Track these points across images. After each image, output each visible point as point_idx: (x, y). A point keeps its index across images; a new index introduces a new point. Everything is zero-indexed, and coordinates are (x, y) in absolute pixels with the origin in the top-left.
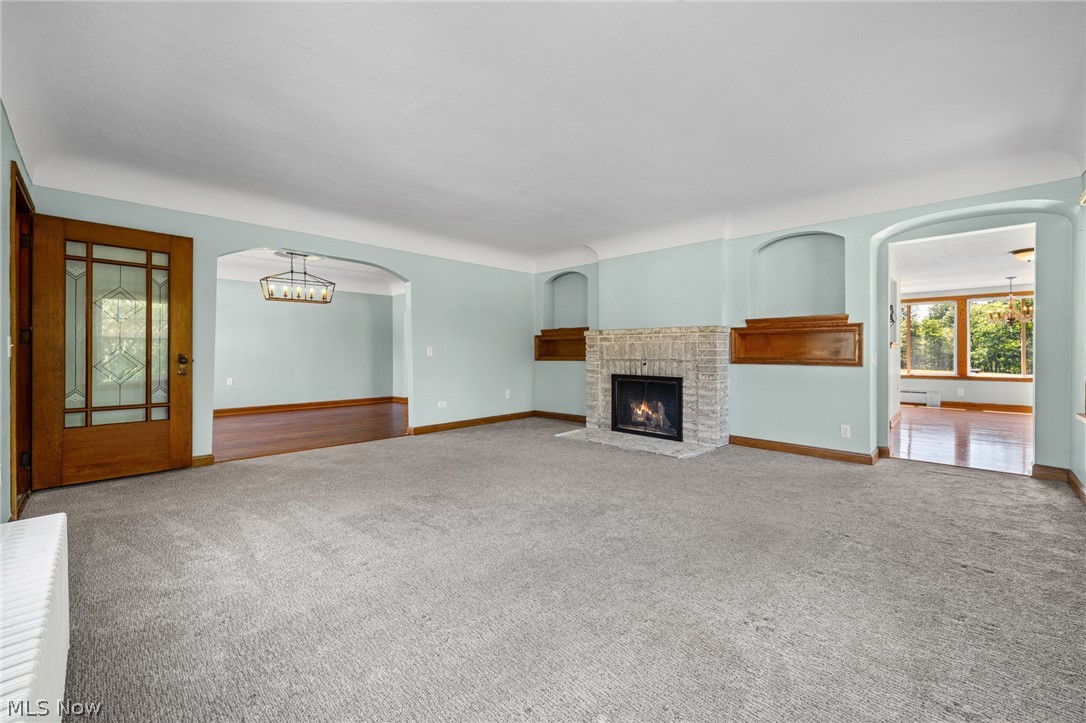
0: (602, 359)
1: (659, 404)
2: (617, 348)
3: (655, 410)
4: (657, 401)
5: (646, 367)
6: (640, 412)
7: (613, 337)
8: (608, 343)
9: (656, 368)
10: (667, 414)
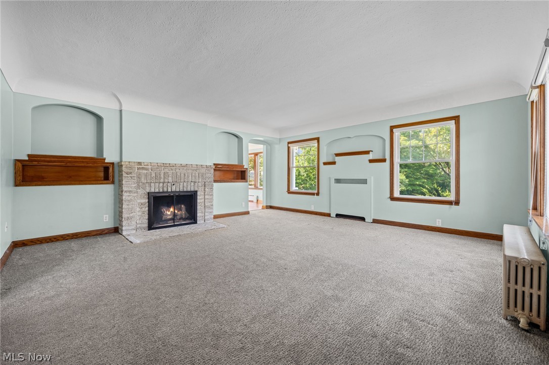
0: (138, 183)
1: (183, 206)
2: (153, 175)
3: (180, 210)
4: (181, 204)
5: (174, 187)
6: (169, 213)
7: (150, 167)
8: (146, 171)
9: (181, 187)
10: (187, 210)
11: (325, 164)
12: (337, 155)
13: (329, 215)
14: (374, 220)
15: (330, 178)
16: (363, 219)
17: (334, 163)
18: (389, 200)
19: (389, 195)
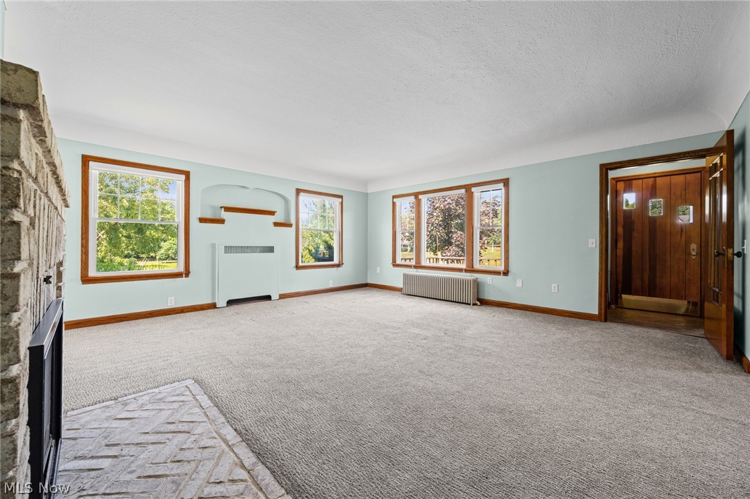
11: (202, 220)
12: (228, 209)
13: (213, 306)
14: (280, 295)
15: (213, 246)
16: (268, 298)
17: (222, 221)
18: (295, 269)
19: (294, 265)
